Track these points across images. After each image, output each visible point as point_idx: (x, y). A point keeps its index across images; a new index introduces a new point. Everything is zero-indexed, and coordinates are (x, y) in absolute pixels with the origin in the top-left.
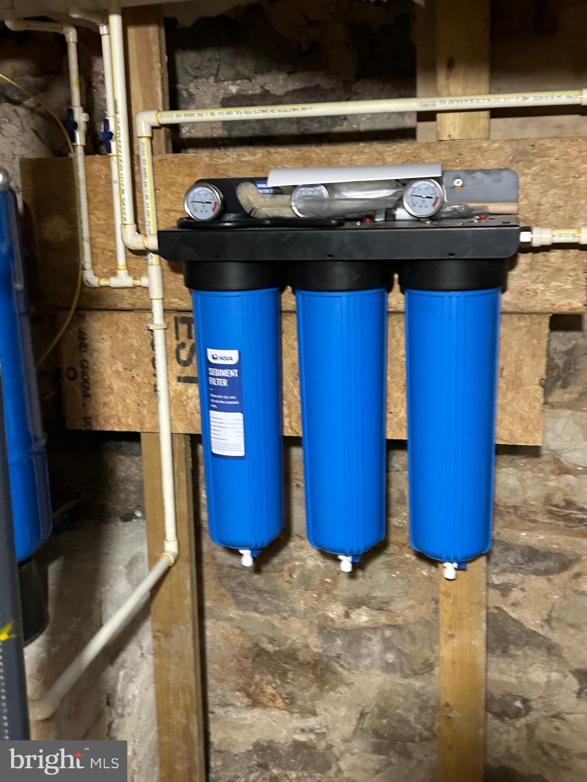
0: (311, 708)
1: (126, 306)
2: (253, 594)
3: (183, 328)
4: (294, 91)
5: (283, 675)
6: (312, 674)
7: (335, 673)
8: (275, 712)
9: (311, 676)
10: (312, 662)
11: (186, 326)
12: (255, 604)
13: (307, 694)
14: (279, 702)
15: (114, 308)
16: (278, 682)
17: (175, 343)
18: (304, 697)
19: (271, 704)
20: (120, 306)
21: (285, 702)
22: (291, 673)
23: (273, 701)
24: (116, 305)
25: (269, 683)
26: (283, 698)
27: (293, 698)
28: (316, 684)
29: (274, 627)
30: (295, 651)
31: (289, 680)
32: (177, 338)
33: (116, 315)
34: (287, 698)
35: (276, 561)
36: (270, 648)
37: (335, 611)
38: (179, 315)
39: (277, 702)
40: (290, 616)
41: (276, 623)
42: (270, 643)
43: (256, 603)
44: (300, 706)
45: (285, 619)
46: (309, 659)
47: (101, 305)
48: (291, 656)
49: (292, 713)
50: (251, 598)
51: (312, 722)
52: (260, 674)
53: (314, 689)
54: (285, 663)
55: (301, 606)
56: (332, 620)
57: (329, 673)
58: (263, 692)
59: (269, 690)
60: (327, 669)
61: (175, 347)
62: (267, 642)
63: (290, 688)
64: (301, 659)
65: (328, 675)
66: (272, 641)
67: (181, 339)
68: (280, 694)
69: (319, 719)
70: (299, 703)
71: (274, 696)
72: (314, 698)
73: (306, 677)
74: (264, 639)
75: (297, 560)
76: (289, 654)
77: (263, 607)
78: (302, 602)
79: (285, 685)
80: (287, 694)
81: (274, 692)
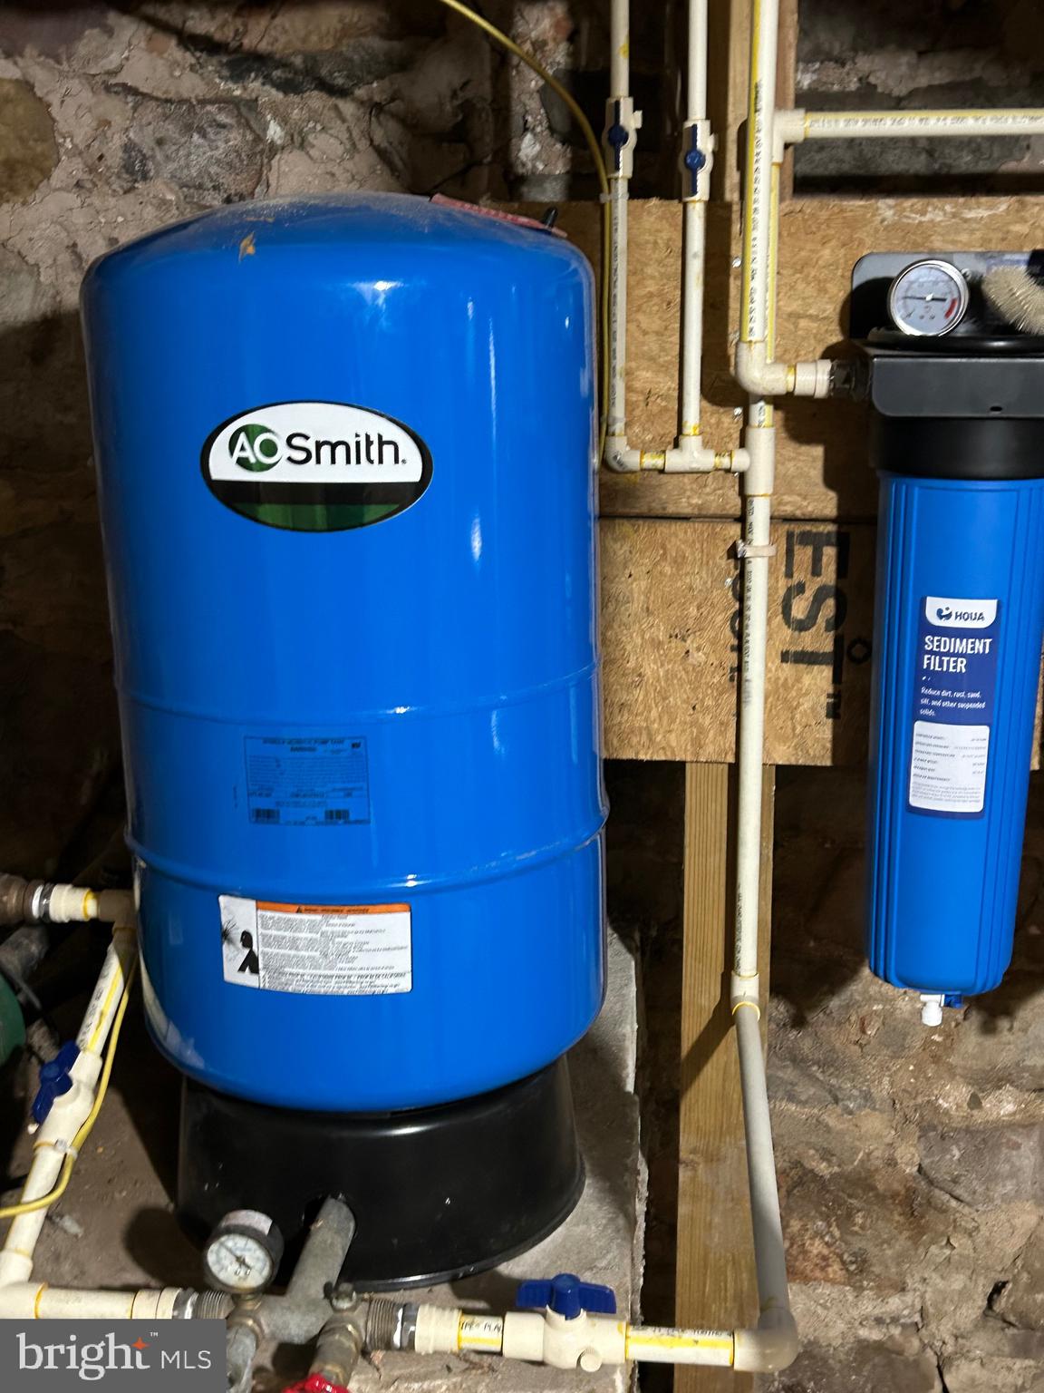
0: (896, 1278)
1: (684, 507)
2: (784, 1067)
3: (804, 555)
4: (930, 88)
5: (846, 1220)
6: (900, 1215)
7: (943, 1211)
8: (825, 1290)
9: (897, 1218)
10: (903, 1192)
11: (809, 550)
12: (789, 1087)
13: (889, 1252)
14: (835, 1269)
15: (660, 512)
16: (837, 1233)
17: (783, 585)
18: (884, 1257)
19: (818, 1274)
20: (671, 509)
21: (847, 1270)
22: (860, 1214)
23: (823, 1269)
24: (664, 509)
25: (818, 1234)
26: (843, 1263)
27: (864, 1261)
28: (906, 1234)
29: (828, 1129)
30: (871, 1173)
31: (856, 1228)
32: (789, 574)
33: (664, 529)
34: (852, 1263)
35: (835, 1003)
36: (823, 1168)
37: (952, 1098)
38: (797, 529)
39: (830, 1269)
40: (860, 1108)
41: (832, 1121)
42: (823, 1159)
43: (793, 1084)
44: (878, 1276)
45: (851, 1113)
46: (897, 1186)
47: (634, 507)
48: (860, 1183)
49: (859, 1290)
50: (780, 1074)
51: (895, 1303)
52: (801, 1219)
53: (902, 1242)
54: (850, 1196)
55: (884, 1088)
56: (947, 1112)
57: (932, 1211)
58: (805, 1252)
59: (817, 1248)
60: (929, 1203)
61: (782, 592)
62: (817, 1157)
63: (858, 1244)
64: (881, 1187)
65: (931, 1216)
66: (826, 1155)
67: (795, 575)
68: (840, 1256)
69: (909, 1298)
70: (877, 1269)
71: (825, 1258)
72: (900, 1258)
73: (889, 1221)
74: (812, 1152)
75: (876, 1001)
76: (859, 1179)
77: (806, 1091)
78: (886, 1080)
79: (849, 1238)
80: (854, 1254)
81: (826, 1251)
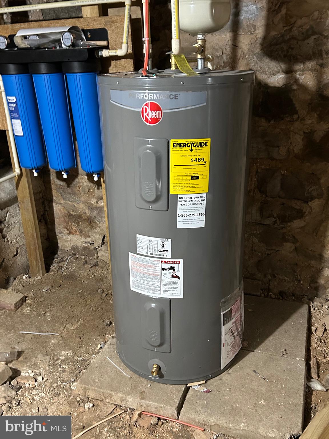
0: (88, 235)
5: (78, 223)
7: (95, 223)
8: (77, 236)
10: (87, 219)
16: (77, 225)
18: (85, 231)
19: (75, 233)
21: (79, 232)
22: (80, 222)
25: (74, 226)
29: (75, 206)
35: (74, 183)
36: (73, 213)
37: (93, 201)
40: (79, 203)
43: (69, 198)
44: (84, 234)
49: (82, 236)
50: (67, 196)
51: (89, 240)
52: (71, 222)
53: (89, 228)
54: (78, 219)
56: (93, 204)
58: (72, 229)
60: (92, 221)
63: (80, 228)
64: (84, 217)
69: (91, 238)
72: (89, 231)
73: (86, 224)
74: (71, 210)
75: (81, 183)
76: (80, 216)
78: (83, 198)
81: (75, 229)
